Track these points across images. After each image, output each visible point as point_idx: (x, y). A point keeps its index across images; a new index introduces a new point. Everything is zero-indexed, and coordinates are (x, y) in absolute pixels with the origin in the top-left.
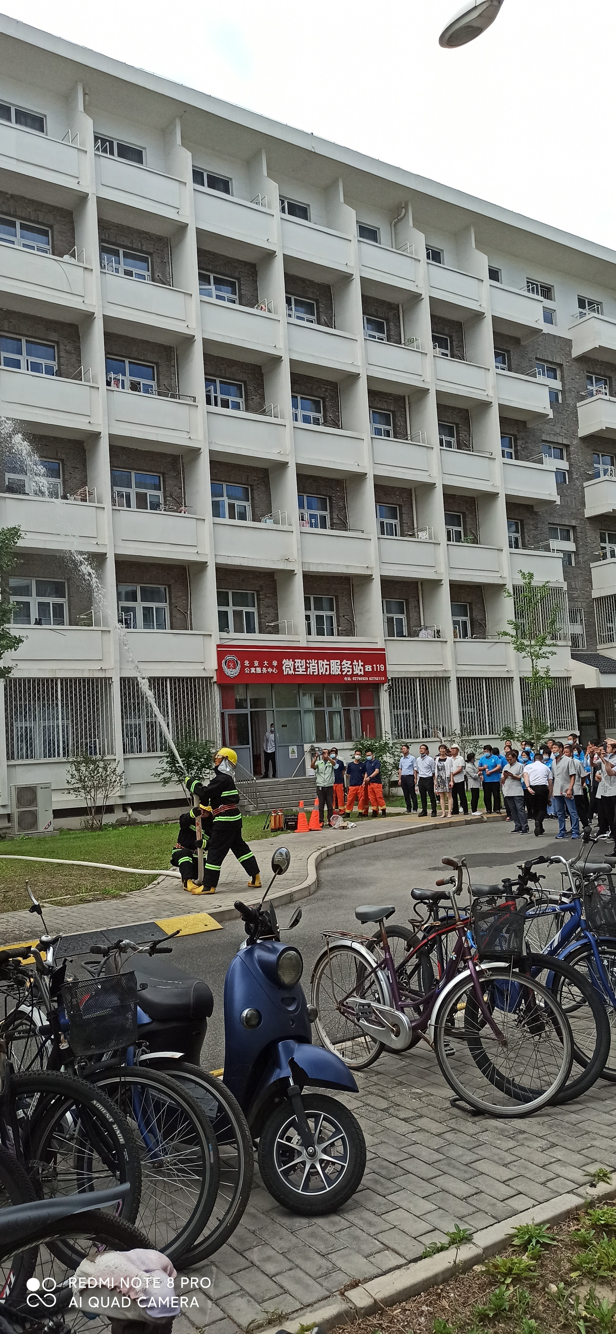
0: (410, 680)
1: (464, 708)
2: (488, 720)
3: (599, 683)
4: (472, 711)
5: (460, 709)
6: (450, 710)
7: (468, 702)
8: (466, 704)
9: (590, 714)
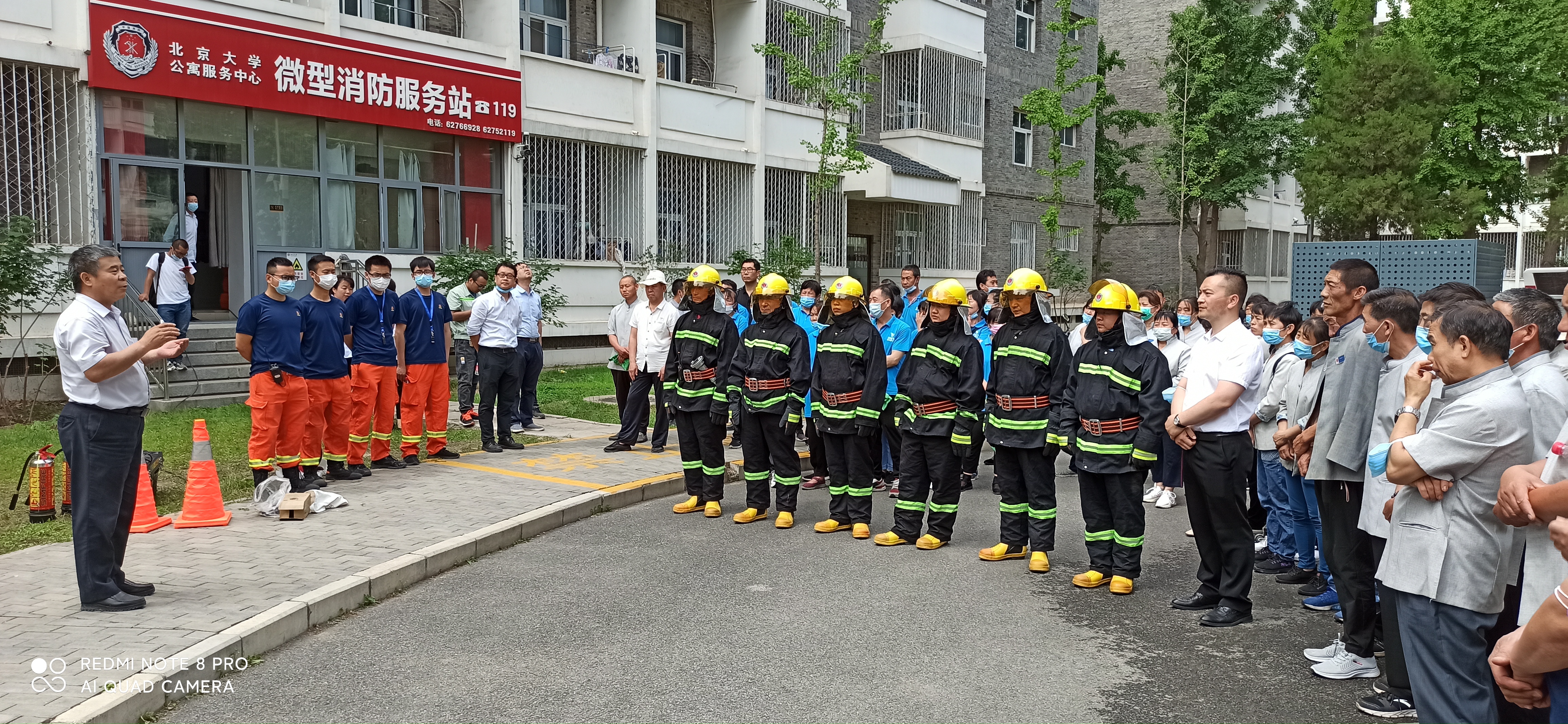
0: (569, 144)
1: (665, 212)
2: (708, 236)
3: (889, 189)
4: (679, 218)
5: (660, 212)
6: (641, 213)
7: (674, 200)
8: (670, 205)
9: (859, 243)
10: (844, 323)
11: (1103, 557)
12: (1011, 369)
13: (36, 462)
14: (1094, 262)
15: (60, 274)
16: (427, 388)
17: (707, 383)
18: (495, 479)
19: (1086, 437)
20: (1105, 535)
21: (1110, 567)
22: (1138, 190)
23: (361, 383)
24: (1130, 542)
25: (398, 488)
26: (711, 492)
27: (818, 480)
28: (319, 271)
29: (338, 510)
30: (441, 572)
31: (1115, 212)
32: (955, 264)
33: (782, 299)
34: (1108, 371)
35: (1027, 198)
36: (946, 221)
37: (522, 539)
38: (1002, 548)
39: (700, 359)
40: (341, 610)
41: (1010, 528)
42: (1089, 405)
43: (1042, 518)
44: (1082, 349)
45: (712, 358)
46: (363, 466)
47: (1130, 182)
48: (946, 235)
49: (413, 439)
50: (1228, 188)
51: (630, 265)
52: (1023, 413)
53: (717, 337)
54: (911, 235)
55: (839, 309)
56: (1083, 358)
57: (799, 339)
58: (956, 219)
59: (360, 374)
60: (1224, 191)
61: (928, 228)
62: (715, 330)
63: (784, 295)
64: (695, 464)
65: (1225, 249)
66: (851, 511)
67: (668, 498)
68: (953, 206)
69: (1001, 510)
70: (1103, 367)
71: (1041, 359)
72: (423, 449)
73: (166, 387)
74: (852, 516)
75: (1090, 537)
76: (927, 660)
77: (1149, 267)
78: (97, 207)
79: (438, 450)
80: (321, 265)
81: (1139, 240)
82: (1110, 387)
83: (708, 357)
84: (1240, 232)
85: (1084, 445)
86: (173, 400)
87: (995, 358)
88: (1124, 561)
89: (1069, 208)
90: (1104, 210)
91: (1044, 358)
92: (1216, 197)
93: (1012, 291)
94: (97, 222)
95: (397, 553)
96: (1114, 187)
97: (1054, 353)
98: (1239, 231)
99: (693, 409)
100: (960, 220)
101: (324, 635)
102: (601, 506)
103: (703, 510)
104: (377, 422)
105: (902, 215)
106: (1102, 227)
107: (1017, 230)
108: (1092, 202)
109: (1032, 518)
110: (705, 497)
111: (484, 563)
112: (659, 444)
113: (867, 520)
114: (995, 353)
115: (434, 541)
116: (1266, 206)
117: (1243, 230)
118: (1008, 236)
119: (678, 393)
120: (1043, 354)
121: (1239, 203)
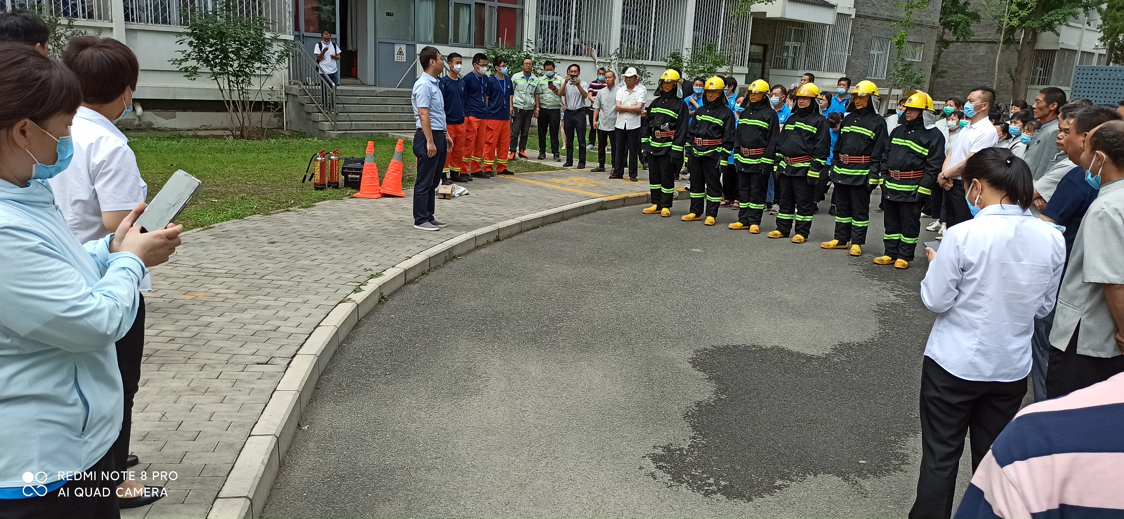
1: (626, 24)
2: (653, 42)
3: (784, 12)
4: (636, 28)
5: (623, 23)
6: (611, 24)
7: (633, 16)
8: (630, 19)
9: (759, 50)
10: (757, 107)
11: (893, 249)
12: (851, 140)
13: (318, 159)
14: (934, 69)
15: (278, 52)
16: (499, 134)
17: (669, 139)
18: (541, 187)
19: (891, 180)
20: (895, 237)
21: (896, 254)
22: (976, 17)
23: (469, 128)
24: (909, 241)
25: (491, 188)
26: (665, 202)
27: (726, 202)
28: (454, 62)
29: (465, 196)
30: (528, 230)
31: (955, 33)
32: (826, 68)
33: (721, 93)
34: (909, 143)
35: (887, 20)
36: (823, 36)
37: (563, 219)
38: (835, 242)
39: (667, 124)
40: (488, 241)
41: (841, 231)
42: (895, 162)
43: (860, 226)
44: (895, 130)
45: (673, 124)
46: (468, 175)
47: (970, 9)
48: (822, 47)
49: (490, 162)
50: (1046, 18)
51: (601, 60)
52: (855, 166)
53: (677, 113)
54: (796, 45)
55: (754, 99)
56: (895, 135)
57: (729, 117)
58: (830, 35)
59: (469, 122)
60: (1043, 20)
61: (809, 40)
62: (677, 108)
63: (722, 90)
64: (657, 186)
65: (1040, 64)
66: (750, 217)
67: (638, 206)
68: (830, 25)
69: (836, 221)
70: (906, 141)
71: (870, 135)
72: (495, 169)
73: (335, 124)
74: (750, 219)
75: (887, 237)
76: (787, 286)
77: (977, 75)
78: (291, 11)
79: (502, 170)
80: (454, 59)
81: (972, 54)
82: (908, 153)
83: (671, 124)
84: (1053, 52)
85: (889, 185)
86: (339, 132)
87: (842, 133)
88: (905, 251)
89: (918, 28)
90: (947, 30)
91: (872, 134)
92: (1036, 24)
93: (857, 93)
94: (291, 20)
95: (507, 218)
96: (956, 13)
97: (877, 133)
98: (1053, 50)
99: (659, 154)
100: (833, 35)
101: (483, 251)
102: (602, 206)
103: (660, 213)
104: (475, 151)
105: (791, 30)
106: (943, 43)
107: (877, 44)
108: (937, 24)
109: (854, 226)
110: (662, 205)
111: (547, 229)
112: (633, 175)
113: (758, 223)
114: (842, 130)
115: (523, 214)
116: (1078, 32)
117: (1055, 51)
118: (869, 48)
119: (651, 144)
120: (871, 132)
121: (1053, 30)
